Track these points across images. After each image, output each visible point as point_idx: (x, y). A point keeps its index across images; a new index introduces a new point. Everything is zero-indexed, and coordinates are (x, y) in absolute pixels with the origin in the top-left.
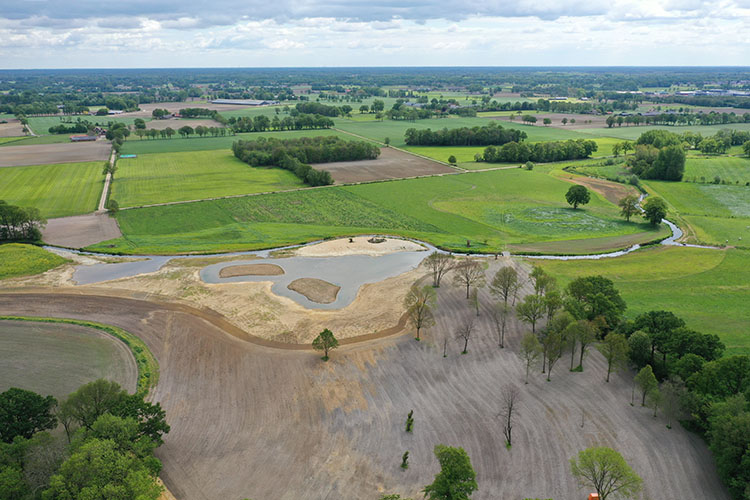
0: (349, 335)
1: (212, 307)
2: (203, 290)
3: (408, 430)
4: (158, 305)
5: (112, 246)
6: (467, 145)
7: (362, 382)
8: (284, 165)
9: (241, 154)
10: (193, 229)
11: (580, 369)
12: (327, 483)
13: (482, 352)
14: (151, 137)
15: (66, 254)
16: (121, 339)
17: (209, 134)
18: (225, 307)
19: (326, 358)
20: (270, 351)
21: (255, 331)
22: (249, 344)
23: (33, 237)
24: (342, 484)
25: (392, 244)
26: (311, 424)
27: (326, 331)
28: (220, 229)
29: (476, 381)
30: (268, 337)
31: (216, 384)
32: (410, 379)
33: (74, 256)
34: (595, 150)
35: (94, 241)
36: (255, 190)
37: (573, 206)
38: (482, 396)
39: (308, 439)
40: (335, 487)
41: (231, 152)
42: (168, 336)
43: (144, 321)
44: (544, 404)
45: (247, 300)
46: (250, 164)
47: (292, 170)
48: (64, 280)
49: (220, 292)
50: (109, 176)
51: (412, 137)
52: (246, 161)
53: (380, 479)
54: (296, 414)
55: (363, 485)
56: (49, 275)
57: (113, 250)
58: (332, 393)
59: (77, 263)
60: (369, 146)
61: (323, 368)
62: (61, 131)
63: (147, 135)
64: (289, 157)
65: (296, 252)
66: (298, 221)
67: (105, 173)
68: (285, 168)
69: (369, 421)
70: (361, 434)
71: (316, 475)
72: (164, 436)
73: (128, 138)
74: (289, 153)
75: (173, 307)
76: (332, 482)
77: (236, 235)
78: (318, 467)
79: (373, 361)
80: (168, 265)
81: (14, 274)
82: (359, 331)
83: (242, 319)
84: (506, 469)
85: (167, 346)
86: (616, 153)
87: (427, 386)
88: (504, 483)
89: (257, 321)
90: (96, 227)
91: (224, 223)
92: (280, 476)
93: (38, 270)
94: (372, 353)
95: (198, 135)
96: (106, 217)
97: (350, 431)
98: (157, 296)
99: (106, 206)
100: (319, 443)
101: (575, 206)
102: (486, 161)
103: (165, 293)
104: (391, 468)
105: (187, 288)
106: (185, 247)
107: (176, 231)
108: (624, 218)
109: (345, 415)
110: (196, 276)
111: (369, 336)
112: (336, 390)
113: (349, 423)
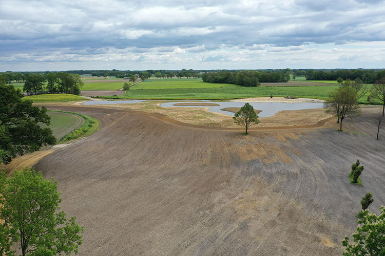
1: (161, 113)
4: (124, 111)
7: (284, 147)
9: (206, 79)
10: (167, 94)
16: (84, 117)
18: (170, 113)
19: (247, 133)
20: (194, 129)
21: (187, 122)
22: (180, 126)
23: (75, 92)
24: (255, 225)
25: (303, 99)
30: (197, 124)
31: (138, 139)
32: (343, 149)
33: (91, 99)
40: (244, 227)
42: (119, 120)
43: (109, 115)
45: (187, 112)
48: (78, 103)
49: (170, 109)
51: (310, 75)
52: (208, 82)
53: (321, 228)
54: (207, 160)
55: (294, 231)
57: (115, 97)
58: (250, 152)
62: (121, 77)
65: (231, 101)
73: (151, 78)
75: (133, 112)
80: (142, 102)
83: (180, 117)
85: (114, 123)
87: (366, 154)
89: (191, 118)
91: (186, 93)
94: (293, 135)
96: (121, 91)
98: (127, 108)
105: (149, 107)
107: (157, 94)
109: (264, 164)
110: (158, 105)
111: (289, 127)
112: (255, 150)
113: (269, 171)
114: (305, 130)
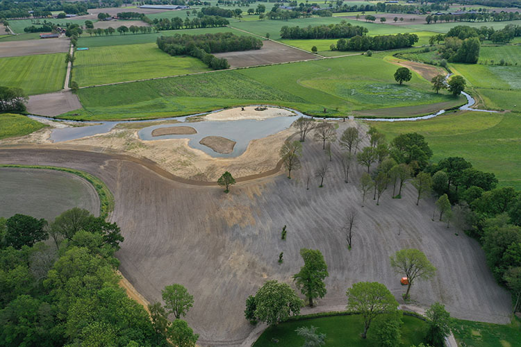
0: (242, 175)
1: (148, 157)
2: (141, 145)
3: (283, 238)
4: (110, 155)
5: (76, 115)
6: (325, 38)
7: (252, 207)
8: (194, 55)
9: (163, 47)
10: (131, 102)
11: (399, 197)
12: (229, 273)
13: (333, 186)
14: (98, 35)
15: (45, 121)
16: (87, 179)
17: (140, 32)
18: (157, 156)
19: (227, 191)
20: (188, 186)
21: (178, 173)
22: (175, 182)
23: (20, 109)
24: (239, 273)
25: (272, 111)
26: (218, 235)
27: (227, 173)
28: (151, 102)
29: (328, 205)
30: (187, 177)
31: (153, 209)
32: (285, 205)
33: (51, 123)
34: (417, 41)
35: (63, 111)
36: (175, 73)
37: (399, 83)
38: (332, 215)
39: (216, 245)
40: (235, 275)
41: (155, 45)
42: (119, 177)
43: (102, 167)
44: (374, 220)
45: (171, 152)
46: (170, 54)
47: (200, 58)
48: (44, 138)
49: (153, 147)
50: (69, 64)
51: (285, 33)
52: (167, 52)
53: (264, 270)
54: (208, 229)
55: (253, 273)
56: (34, 136)
57: (77, 118)
58: (232, 214)
59: (52, 127)
60: (254, 39)
61: (226, 198)
62: (33, 30)
63: (95, 33)
64: (198, 48)
65: (205, 117)
66: (206, 96)
67: (67, 62)
68: (195, 57)
69: (257, 232)
70: (251, 241)
71: (222, 268)
72: (120, 244)
73: (81, 35)
74: (198, 46)
75: (121, 157)
76: (233, 271)
77: (162, 106)
78: (223, 263)
79: (259, 193)
80: (116, 128)
81: (10, 135)
82: (249, 173)
83: (169, 165)
84: (348, 263)
85: (118, 184)
86: (432, 43)
87: (296, 210)
88: (346, 272)
89: (179, 166)
90: (64, 102)
91: (153, 97)
92: (199, 269)
93: (26, 132)
94: (258, 187)
95: (132, 33)
96: (70, 93)
97: (244, 240)
98: (110, 149)
99: (69, 86)
100: (224, 247)
101: (401, 83)
102: (339, 50)
103: (115, 147)
104: (271, 263)
105: (130, 143)
106: (127, 115)
107: (120, 103)
108: (434, 91)
109: (241, 228)
110: (136, 135)
111: (257, 176)
112: (235, 213)
113: (243, 234)
114: (267, 180)
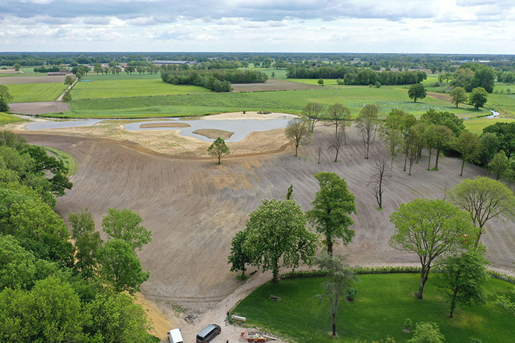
1: (131, 140)
2: (125, 133)
5: (61, 113)
6: (331, 78)
9: (166, 79)
11: (436, 169)
12: (212, 228)
13: (351, 161)
14: (105, 73)
15: (25, 117)
18: (141, 140)
19: (219, 163)
20: (172, 160)
21: (162, 151)
22: (157, 157)
23: (3, 109)
24: (225, 230)
26: (202, 196)
27: (219, 139)
30: (172, 154)
32: (290, 174)
33: (31, 118)
34: (426, 79)
35: (49, 112)
36: (176, 93)
40: (220, 230)
41: (160, 80)
42: (91, 152)
43: (74, 145)
44: (408, 187)
45: (159, 137)
46: (173, 84)
47: (202, 85)
48: (19, 128)
49: (139, 134)
51: (291, 73)
52: (170, 83)
54: (190, 191)
56: (8, 126)
57: (61, 116)
58: (222, 181)
59: (32, 121)
60: (259, 72)
61: (216, 168)
62: (42, 70)
63: (102, 72)
65: (202, 118)
66: (204, 105)
68: (198, 85)
69: (254, 194)
71: (203, 223)
72: (66, 190)
73: (88, 74)
75: (99, 140)
77: (155, 110)
78: (204, 219)
79: (258, 165)
80: (101, 123)
82: (249, 151)
83: (154, 145)
84: (379, 222)
85: (88, 157)
86: (441, 81)
87: (304, 177)
88: (378, 230)
89: (165, 147)
90: (53, 106)
91: (148, 106)
92: (170, 223)
93: (1, 123)
94: (257, 162)
95: (138, 73)
96: (61, 102)
99: (63, 98)
100: (208, 206)
101: (415, 100)
102: (346, 84)
103: (95, 133)
105: (113, 132)
108: (454, 105)
109: (233, 191)
110: (122, 127)
111: (256, 154)
112: (226, 179)
113: (236, 196)
114: (269, 157)
